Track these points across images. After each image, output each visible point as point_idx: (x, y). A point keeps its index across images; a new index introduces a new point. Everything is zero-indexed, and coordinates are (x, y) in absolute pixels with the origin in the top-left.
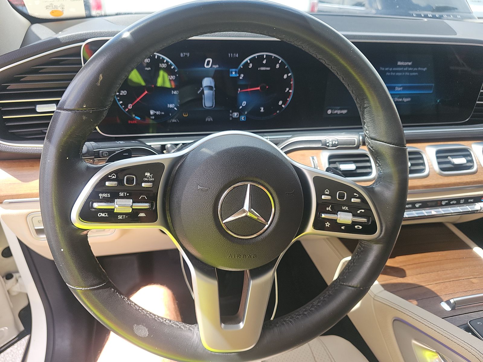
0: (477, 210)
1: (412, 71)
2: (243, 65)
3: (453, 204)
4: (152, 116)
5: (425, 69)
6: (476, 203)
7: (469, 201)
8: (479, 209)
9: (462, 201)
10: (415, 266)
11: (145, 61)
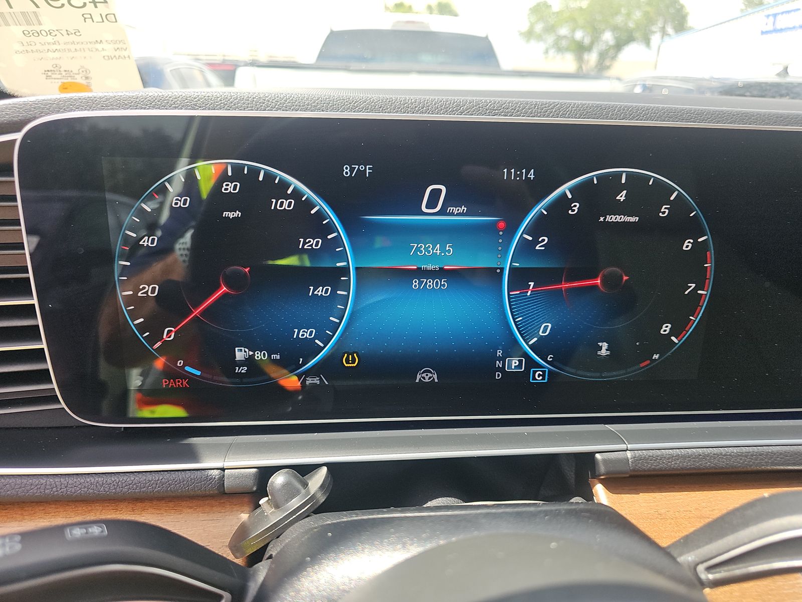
2: (550, 206)
4: (241, 364)
11: (225, 187)
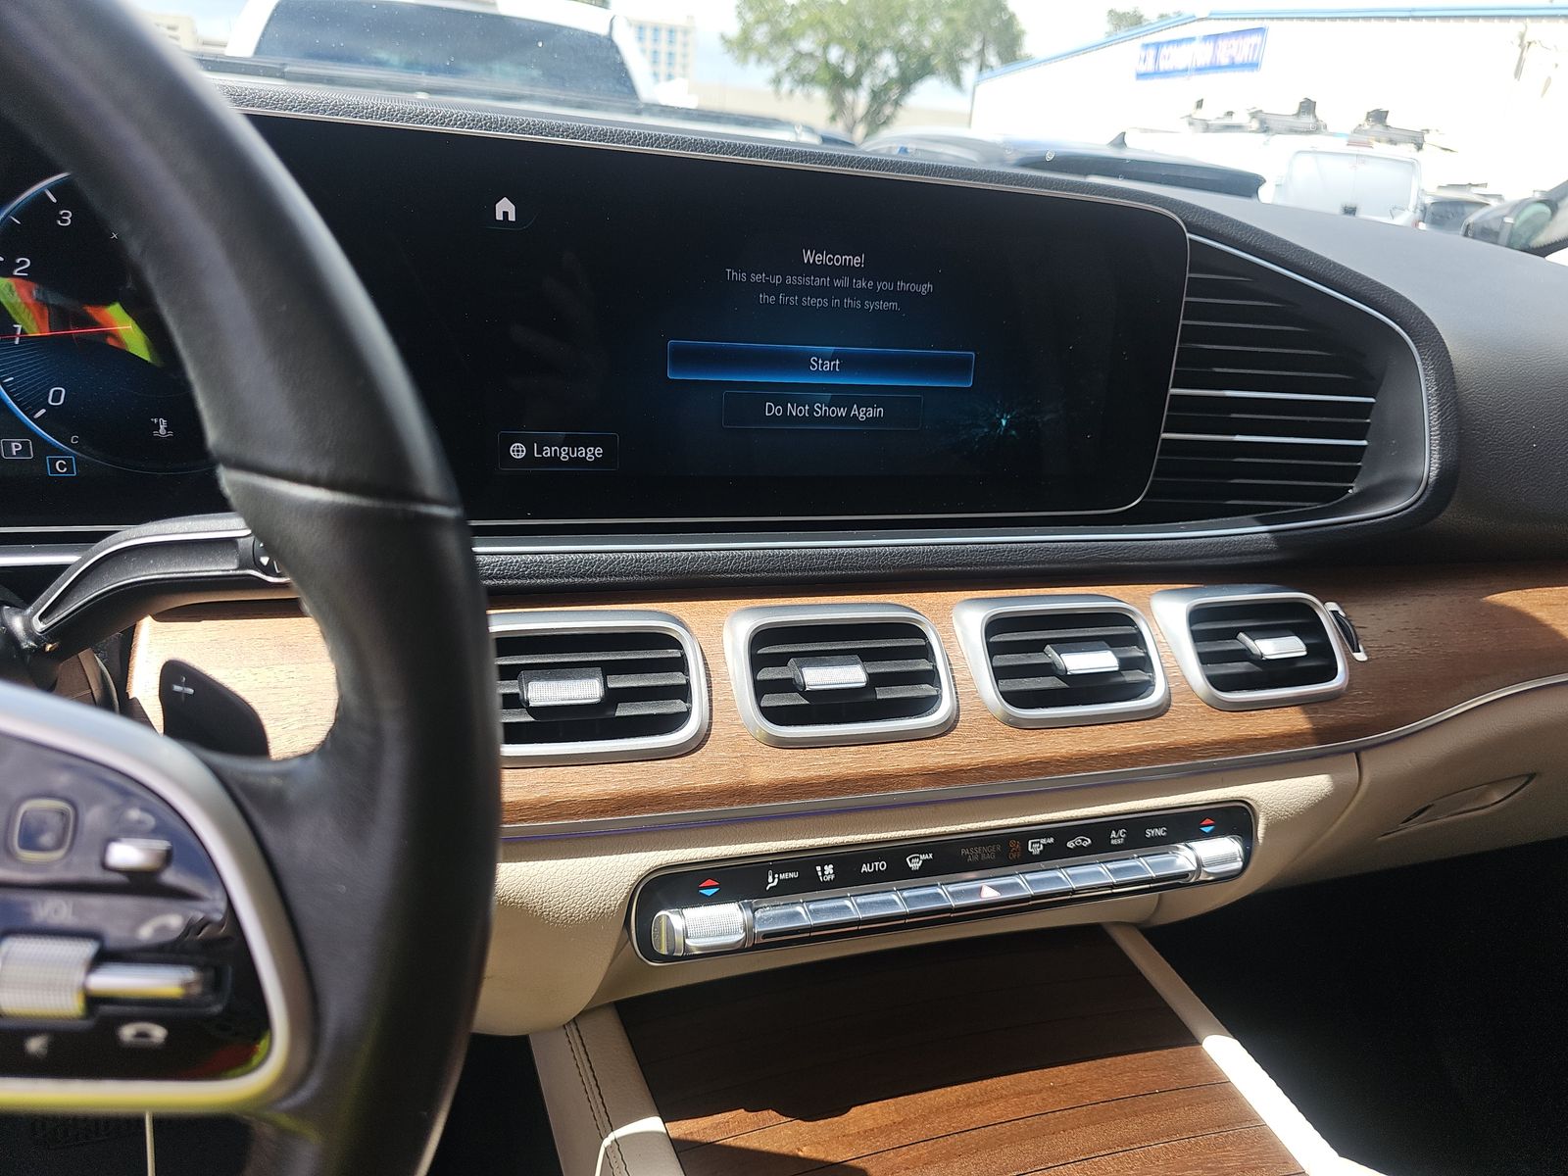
0: (1185, 875)
1: (873, 295)
2: (23, 213)
3: (1079, 851)
5: (925, 288)
6: (1179, 842)
7: (1150, 833)
8: (1192, 867)
9: (1117, 837)
10: (923, 1150)
